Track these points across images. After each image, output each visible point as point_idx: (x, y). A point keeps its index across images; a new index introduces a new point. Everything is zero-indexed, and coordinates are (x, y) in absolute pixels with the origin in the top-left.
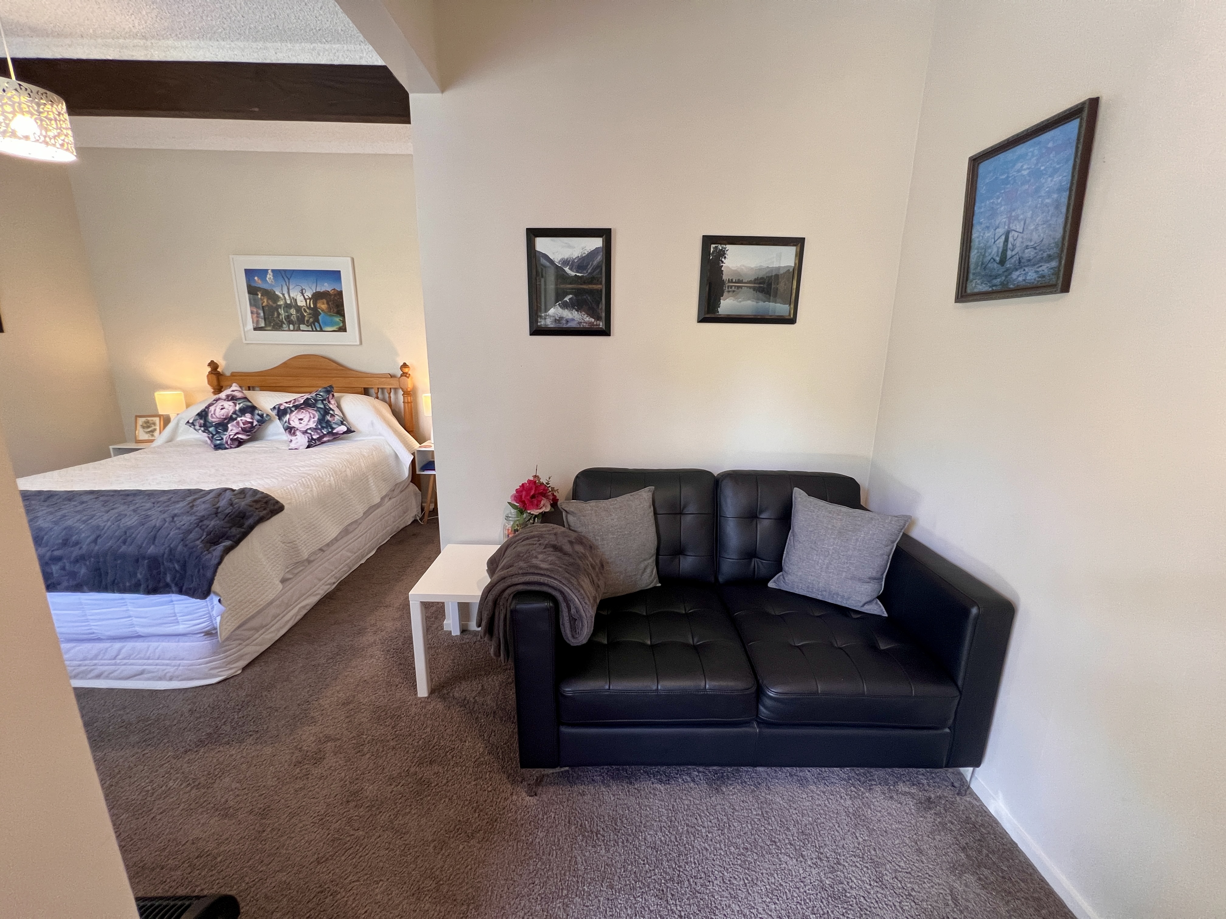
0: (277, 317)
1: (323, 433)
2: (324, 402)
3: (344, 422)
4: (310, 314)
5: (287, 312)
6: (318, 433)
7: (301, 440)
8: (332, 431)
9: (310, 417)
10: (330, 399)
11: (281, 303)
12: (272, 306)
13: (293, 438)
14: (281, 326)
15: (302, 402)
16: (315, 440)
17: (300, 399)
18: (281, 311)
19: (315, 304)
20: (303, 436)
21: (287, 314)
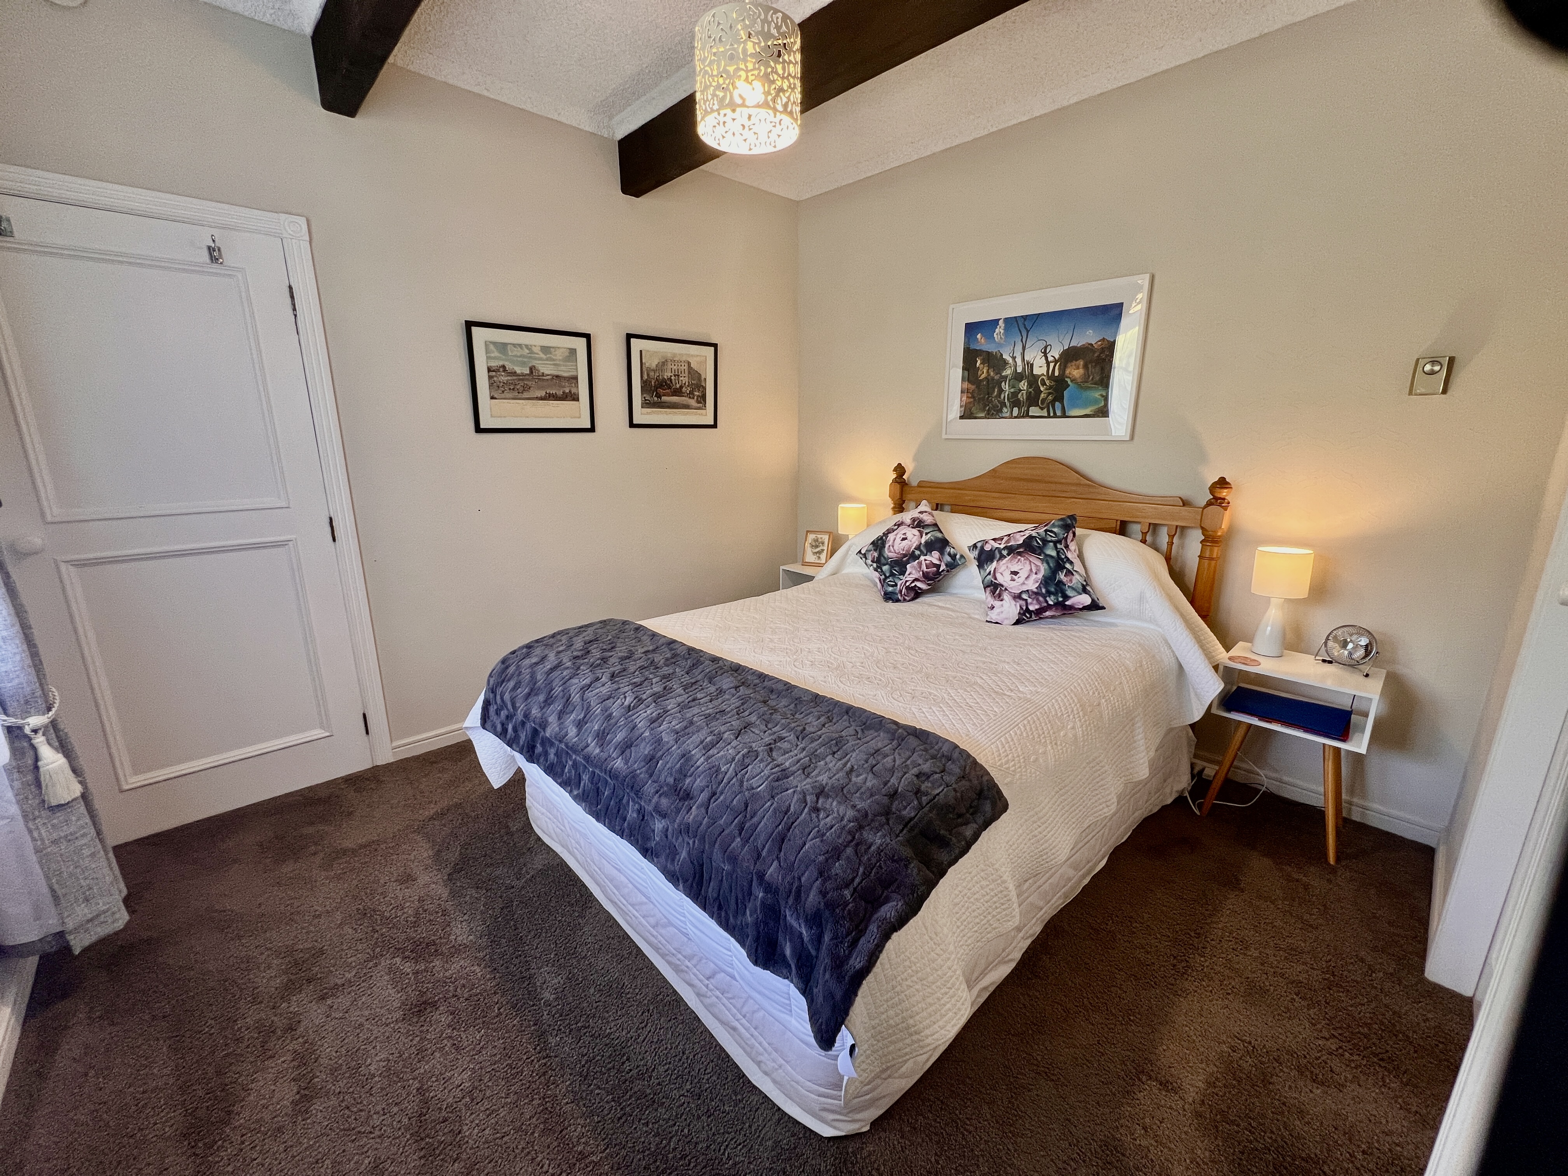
0: (996, 396)
1: (1047, 602)
2: (1059, 546)
3: (1088, 588)
4: (1051, 387)
5: (1013, 387)
6: (1039, 602)
7: (1009, 609)
8: (1064, 601)
9: (1031, 570)
10: (1069, 541)
11: (1008, 372)
12: (993, 379)
13: (997, 603)
14: (1001, 411)
15: (1021, 542)
16: (1030, 612)
17: (1018, 536)
18: (1005, 386)
19: (1063, 369)
20: (1013, 602)
21: (1012, 390)
